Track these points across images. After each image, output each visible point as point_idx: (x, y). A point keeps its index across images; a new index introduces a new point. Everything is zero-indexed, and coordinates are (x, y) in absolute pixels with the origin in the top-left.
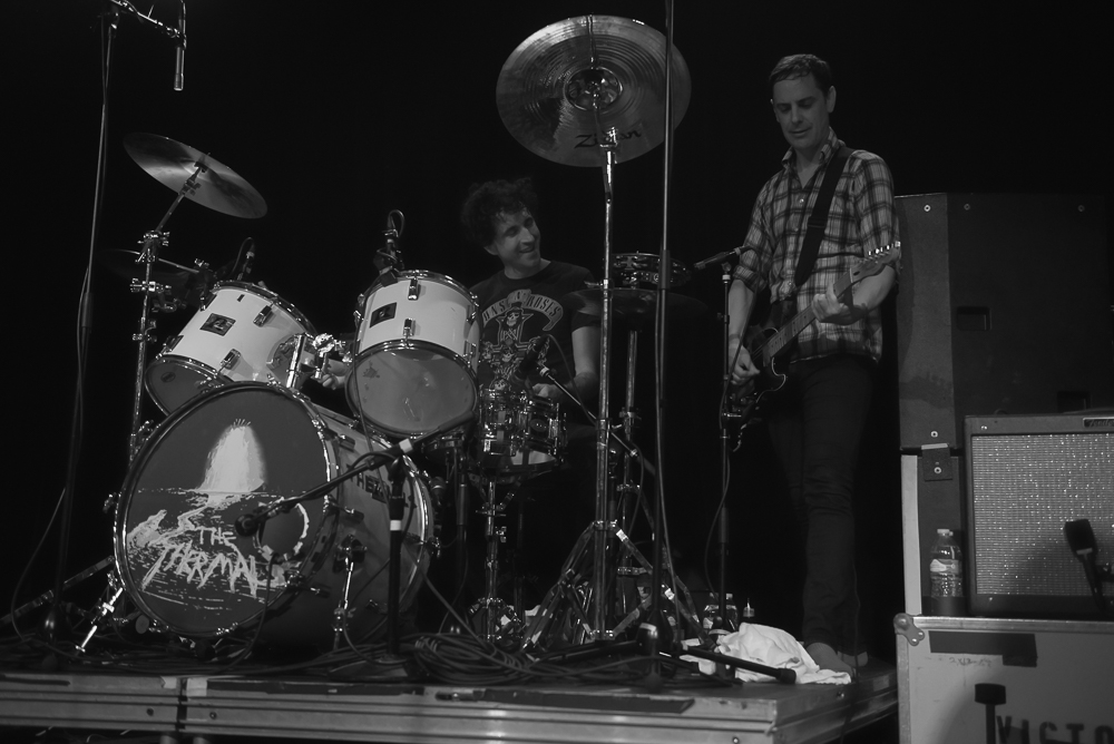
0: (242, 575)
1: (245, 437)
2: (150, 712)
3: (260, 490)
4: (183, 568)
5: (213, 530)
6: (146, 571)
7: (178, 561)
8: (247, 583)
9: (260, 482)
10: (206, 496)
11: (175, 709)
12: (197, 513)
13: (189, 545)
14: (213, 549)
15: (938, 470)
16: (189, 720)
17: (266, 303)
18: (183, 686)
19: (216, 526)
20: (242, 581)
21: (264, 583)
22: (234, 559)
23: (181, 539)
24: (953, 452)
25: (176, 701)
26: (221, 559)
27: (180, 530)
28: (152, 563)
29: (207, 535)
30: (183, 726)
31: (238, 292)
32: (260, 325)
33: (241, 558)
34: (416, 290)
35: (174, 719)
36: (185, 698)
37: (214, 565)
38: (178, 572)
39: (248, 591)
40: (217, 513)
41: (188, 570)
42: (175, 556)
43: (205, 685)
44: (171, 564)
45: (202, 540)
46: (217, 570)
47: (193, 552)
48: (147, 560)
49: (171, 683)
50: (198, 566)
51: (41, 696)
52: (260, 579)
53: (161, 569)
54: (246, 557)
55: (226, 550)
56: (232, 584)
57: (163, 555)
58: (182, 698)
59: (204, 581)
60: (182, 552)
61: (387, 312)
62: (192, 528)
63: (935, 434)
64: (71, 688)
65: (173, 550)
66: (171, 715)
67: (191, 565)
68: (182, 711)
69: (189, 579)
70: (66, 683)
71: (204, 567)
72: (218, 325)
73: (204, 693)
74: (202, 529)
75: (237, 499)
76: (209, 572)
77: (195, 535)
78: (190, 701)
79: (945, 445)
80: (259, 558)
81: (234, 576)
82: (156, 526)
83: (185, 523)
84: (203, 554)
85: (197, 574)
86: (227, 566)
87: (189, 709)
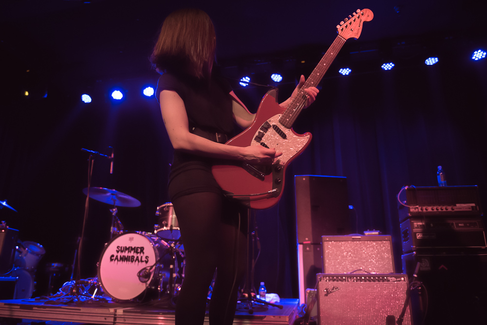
2: (105, 319)
11: (113, 318)
15: (308, 249)
16: (117, 321)
18: (116, 311)
24: (312, 244)
25: (113, 316)
30: (115, 323)
35: (112, 321)
36: (116, 315)
43: (122, 311)
49: (112, 310)
51: (72, 313)
58: (115, 315)
63: (307, 239)
64: (81, 311)
66: (112, 320)
68: (115, 319)
70: (80, 310)
73: (122, 314)
78: (117, 316)
79: (309, 242)
87: (117, 318)
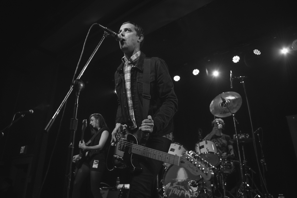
0: (187, 194)
1: (183, 170)
3: (187, 179)
4: (176, 193)
5: (180, 186)
6: (169, 193)
7: (175, 191)
8: (188, 196)
9: (187, 178)
10: (178, 180)
12: (177, 183)
13: (176, 189)
14: (181, 189)
17: (179, 146)
19: (181, 185)
20: (187, 195)
21: (192, 196)
22: (185, 191)
23: (175, 187)
26: (182, 191)
27: (174, 186)
28: (170, 192)
29: (179, 187)
31: (174, 144)
32: (179, 149)
33: (186, 191)
34: (206, 143)
37: (181, 192)
38: (175, 193)
39: (189, 197)
40: (180, 183)
41: (177, 193)
42: (174, 190)
44: (173, 192)
45: (178, 188)
46: (182, 193)
47: (177, 190)
48: (169, 191)
50: (178, 192)
52: (191, 195)
53: (172, 193)
54: (187, 191)
55: (183, 190)
56: (185, 196)
57: (172, 190)
59: (180, 195)
60: (175, 190)
61: (203, 147)
62: (176, 186)
65: (173, 190)
67: (177, 192)
69: (177, 195)
71: (180, 193)
72: (173, 150)
74: (178, 186)
75: (184, 180)
76: (181, 194)
77: (177, 187)
80: (190, 191)
81: (186, 194)
82: (169, 185)
83: (175, 185)
84: (179, 190)
85: (178, 194)
86: (184, 193)
